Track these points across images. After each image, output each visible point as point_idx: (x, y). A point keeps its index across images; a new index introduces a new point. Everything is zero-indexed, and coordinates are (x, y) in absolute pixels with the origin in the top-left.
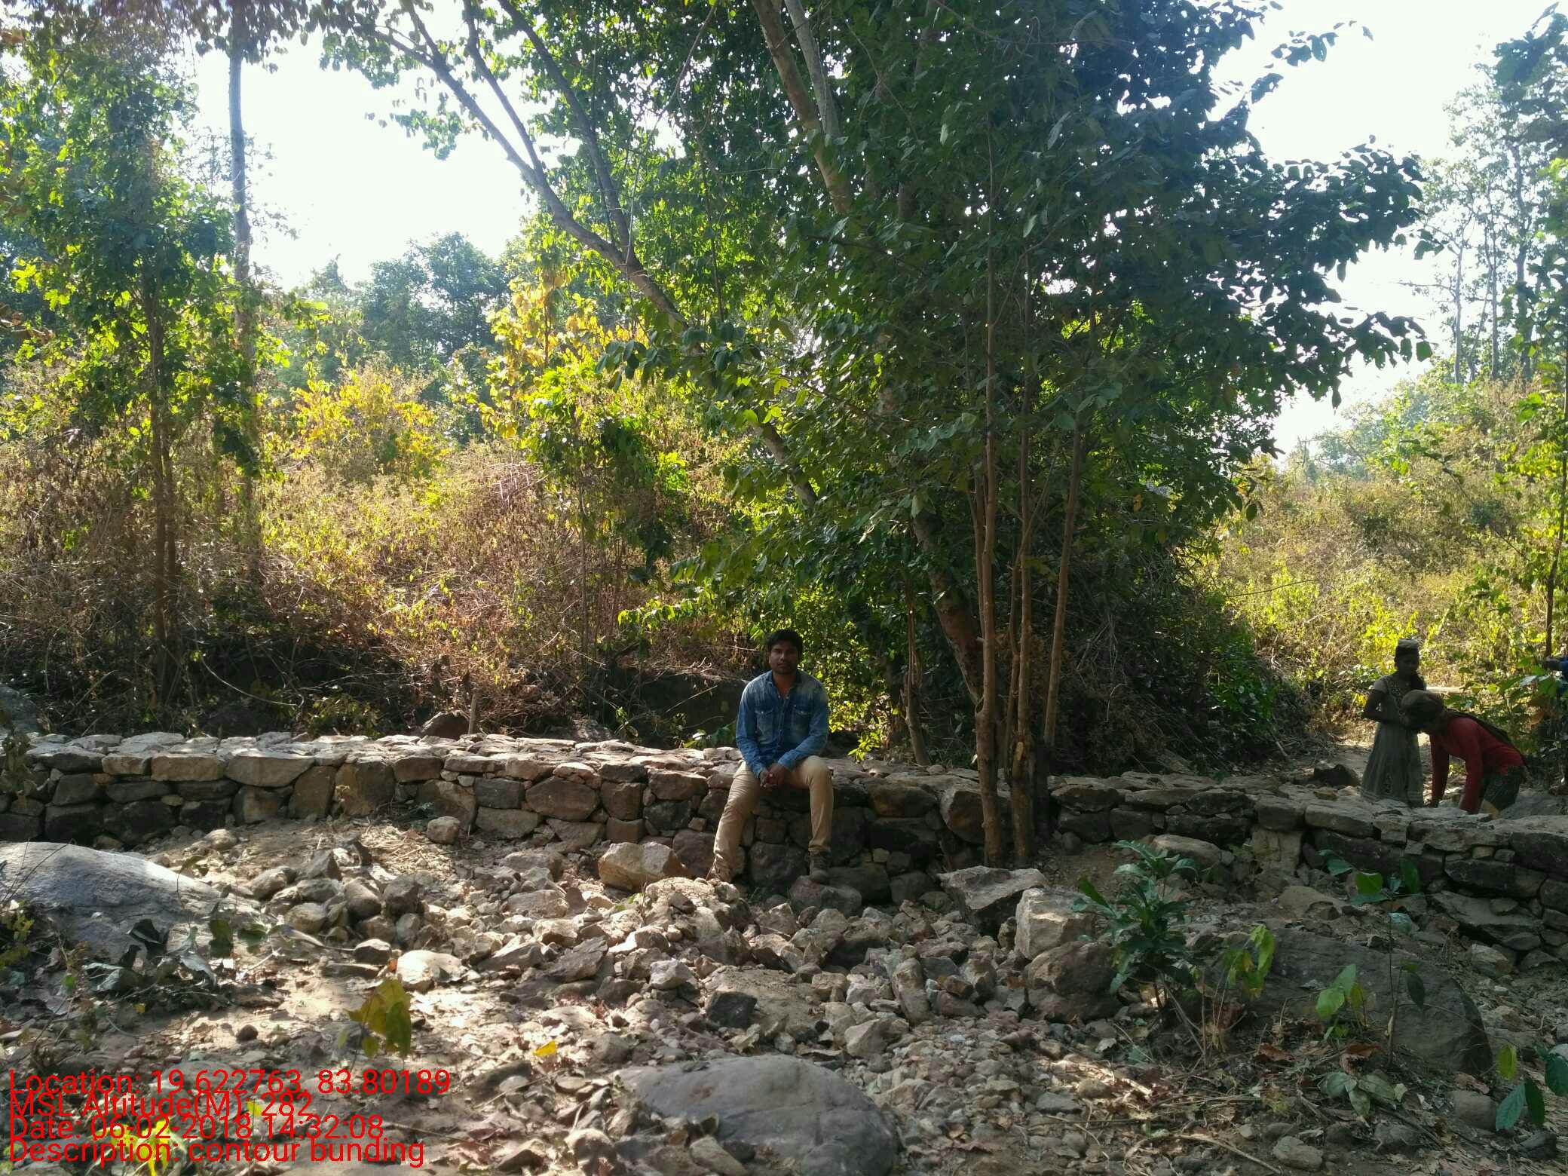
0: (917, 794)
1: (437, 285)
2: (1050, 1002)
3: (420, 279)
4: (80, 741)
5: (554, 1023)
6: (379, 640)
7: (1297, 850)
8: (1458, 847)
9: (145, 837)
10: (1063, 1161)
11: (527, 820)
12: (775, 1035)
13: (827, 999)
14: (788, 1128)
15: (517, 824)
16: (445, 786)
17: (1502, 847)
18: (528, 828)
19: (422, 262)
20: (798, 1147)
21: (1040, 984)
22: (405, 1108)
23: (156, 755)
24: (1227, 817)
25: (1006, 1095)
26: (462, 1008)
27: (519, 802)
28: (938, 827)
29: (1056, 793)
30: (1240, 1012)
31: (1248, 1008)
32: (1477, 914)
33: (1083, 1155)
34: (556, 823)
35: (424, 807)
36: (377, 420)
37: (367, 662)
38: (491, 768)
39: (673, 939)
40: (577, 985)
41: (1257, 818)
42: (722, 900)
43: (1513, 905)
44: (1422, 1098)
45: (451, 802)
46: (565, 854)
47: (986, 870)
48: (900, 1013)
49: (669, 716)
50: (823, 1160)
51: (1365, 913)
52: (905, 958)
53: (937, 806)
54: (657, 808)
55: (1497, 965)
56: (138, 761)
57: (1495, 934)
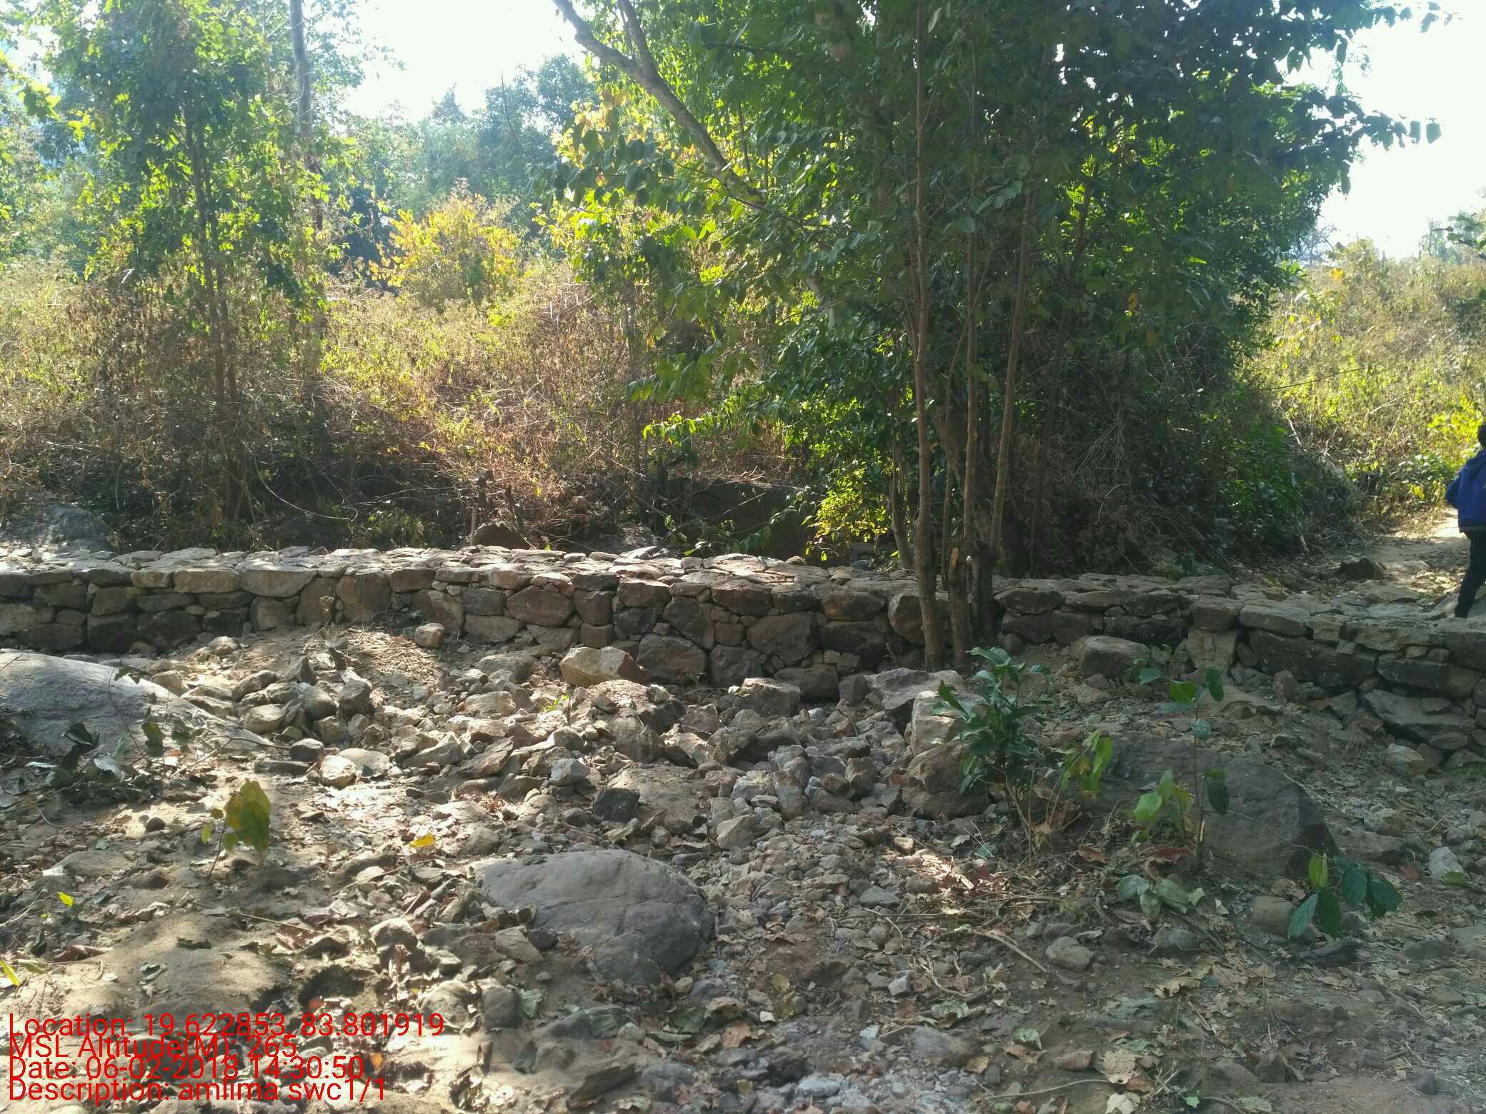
0: (864, 599)
1: (547, 107)
2: (920, 799)
3: (531, 103)
4: (123, 558)
5: (443, 817)
6: (433, 456)
7: (1231, 650)
8: (1391, 646)
9: (175, 643)
10: (860, 953)
11: (509, 626)
12: (651, 829)
13: (715, 795)
14: (594, 919)
15: (500, 629)
16: (435, 595)
17: (1437, 646)
18: (510, 633)
19: (532, 86)
20: (598, 937)
21: (914, 782)
22: (260, 895)
23: (180, 569)
24: (1163, 618)
25: (834, 888)
26: (366, 802)
27: (502, 609)
28: (884, 629)
29: (998, 597)
30: (1076, 813)
31: (1084, 809)
32: (1405, 713)
33: (881, 947)
34: (534, 629)
35: (414, 615)
36: (464, 245)
37: (421, 478)
38: (475, 578)
39: (588, 737)
40: (482, 781)
41: (1193, 619)
42: (651, 701)
43: (1446, 704)
44: (1218, 903)
45: (442, 609)
46: (538, 657)
47: (906, 671)
48: (776, 808)
49: (717, 523)
50: (617, 949)
51: (1280, 713)
52: (793, 757)
53: (885, 609)
54: (625, 614)
55: (1411, 765)
56: (162, 575)
57: (1422, 733)
